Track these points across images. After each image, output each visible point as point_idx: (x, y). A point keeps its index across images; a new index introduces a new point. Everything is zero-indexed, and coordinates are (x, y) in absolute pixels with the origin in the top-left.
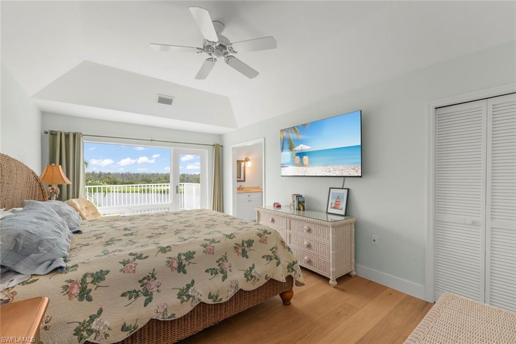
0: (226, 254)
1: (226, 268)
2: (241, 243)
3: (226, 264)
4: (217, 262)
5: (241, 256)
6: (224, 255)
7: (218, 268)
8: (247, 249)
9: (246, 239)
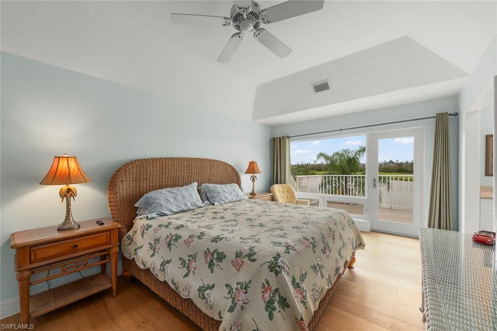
0: (197, 253)
1: (191, 268)
2: (213, 251)
3: (193, 264)
4: (189, 256)
5: (207, 265)
6: (195, 254)
7: (187, 262)
8: (215, 261)
9: (220, 251)
